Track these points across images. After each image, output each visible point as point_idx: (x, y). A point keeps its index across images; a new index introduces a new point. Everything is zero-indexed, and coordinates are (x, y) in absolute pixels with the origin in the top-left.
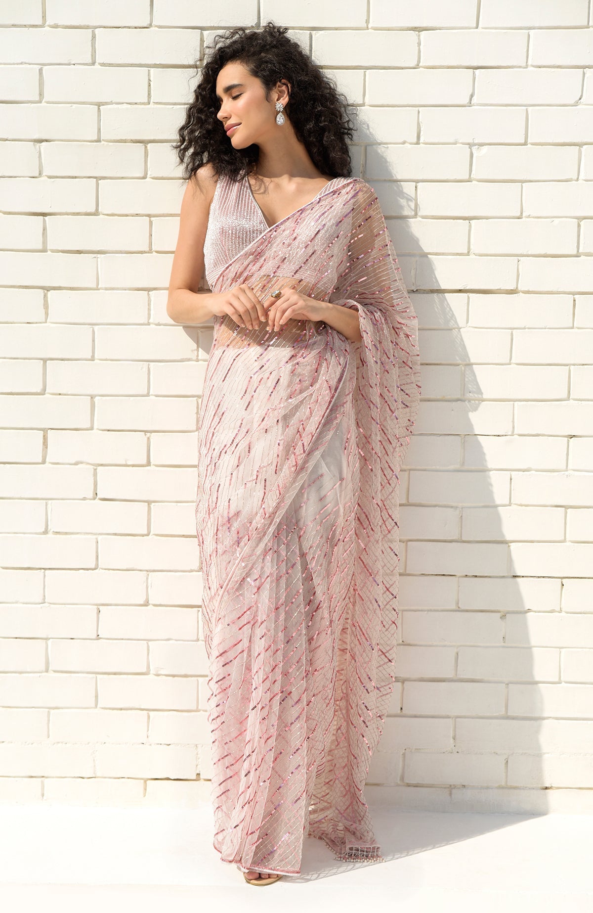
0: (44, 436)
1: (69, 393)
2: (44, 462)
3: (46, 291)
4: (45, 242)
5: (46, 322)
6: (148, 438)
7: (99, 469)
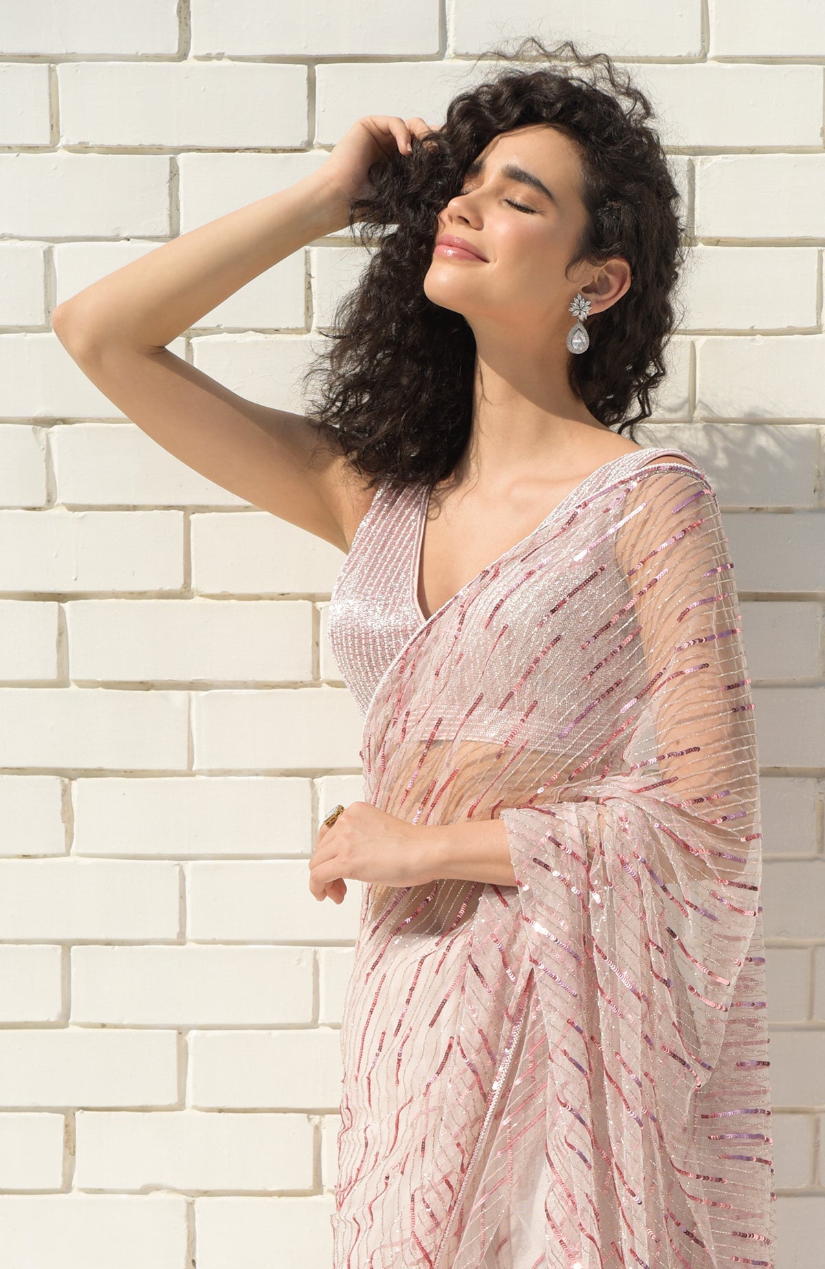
0: (66, 1126)
1: (125, 1022)
2: (67, 1188)
3: (66, 780)
4: (63, 664)
5: (68, 854)
6: (317, 1129)
7: (200, 1202)
